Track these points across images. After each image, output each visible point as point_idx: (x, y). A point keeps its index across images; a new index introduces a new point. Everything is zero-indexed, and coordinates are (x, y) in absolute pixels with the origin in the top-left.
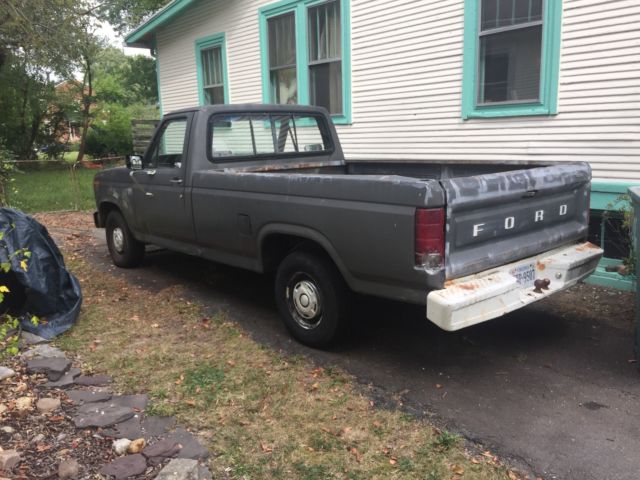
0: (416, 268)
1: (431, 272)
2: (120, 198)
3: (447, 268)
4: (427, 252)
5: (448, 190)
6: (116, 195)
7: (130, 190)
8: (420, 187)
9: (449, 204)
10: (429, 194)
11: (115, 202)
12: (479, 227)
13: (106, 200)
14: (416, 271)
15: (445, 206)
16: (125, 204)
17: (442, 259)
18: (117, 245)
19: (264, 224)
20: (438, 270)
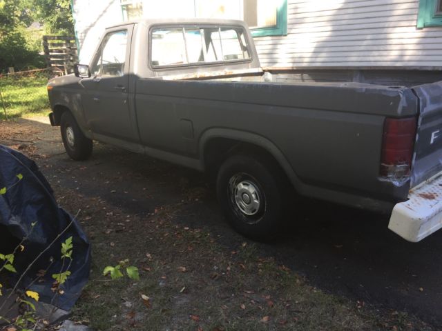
0: (382, 180)
1: (396, 183)
2: (71, 102)
3: (412, 179)
4: (396, 163)
5: (421, 98)
6: (67, 100)
7: (79, 95)
8: (391, 95)
9: (422, 114)
10: (403, 103)
11: (66, 105)
12: (435, 135)
13: (59, 103)
14: (381, 182)
15: (418, 115)
16: (76, 108)
17: (409, 170)
18: (70, 142)
19: (207, 129)
20: (404, 181)
